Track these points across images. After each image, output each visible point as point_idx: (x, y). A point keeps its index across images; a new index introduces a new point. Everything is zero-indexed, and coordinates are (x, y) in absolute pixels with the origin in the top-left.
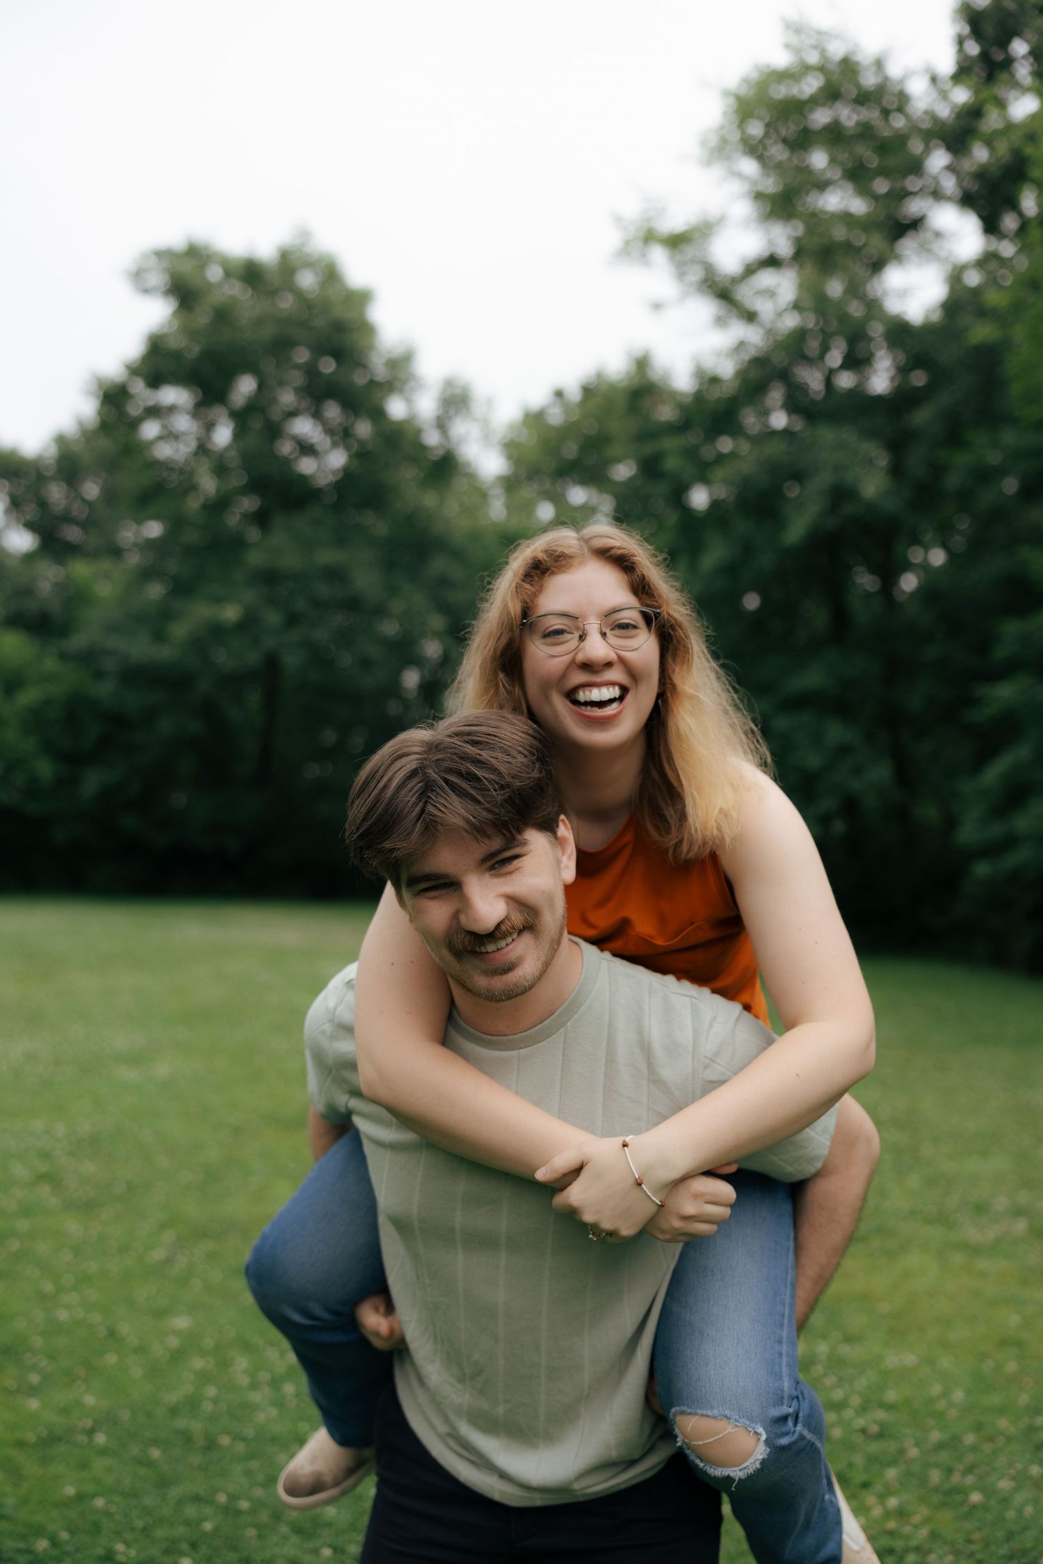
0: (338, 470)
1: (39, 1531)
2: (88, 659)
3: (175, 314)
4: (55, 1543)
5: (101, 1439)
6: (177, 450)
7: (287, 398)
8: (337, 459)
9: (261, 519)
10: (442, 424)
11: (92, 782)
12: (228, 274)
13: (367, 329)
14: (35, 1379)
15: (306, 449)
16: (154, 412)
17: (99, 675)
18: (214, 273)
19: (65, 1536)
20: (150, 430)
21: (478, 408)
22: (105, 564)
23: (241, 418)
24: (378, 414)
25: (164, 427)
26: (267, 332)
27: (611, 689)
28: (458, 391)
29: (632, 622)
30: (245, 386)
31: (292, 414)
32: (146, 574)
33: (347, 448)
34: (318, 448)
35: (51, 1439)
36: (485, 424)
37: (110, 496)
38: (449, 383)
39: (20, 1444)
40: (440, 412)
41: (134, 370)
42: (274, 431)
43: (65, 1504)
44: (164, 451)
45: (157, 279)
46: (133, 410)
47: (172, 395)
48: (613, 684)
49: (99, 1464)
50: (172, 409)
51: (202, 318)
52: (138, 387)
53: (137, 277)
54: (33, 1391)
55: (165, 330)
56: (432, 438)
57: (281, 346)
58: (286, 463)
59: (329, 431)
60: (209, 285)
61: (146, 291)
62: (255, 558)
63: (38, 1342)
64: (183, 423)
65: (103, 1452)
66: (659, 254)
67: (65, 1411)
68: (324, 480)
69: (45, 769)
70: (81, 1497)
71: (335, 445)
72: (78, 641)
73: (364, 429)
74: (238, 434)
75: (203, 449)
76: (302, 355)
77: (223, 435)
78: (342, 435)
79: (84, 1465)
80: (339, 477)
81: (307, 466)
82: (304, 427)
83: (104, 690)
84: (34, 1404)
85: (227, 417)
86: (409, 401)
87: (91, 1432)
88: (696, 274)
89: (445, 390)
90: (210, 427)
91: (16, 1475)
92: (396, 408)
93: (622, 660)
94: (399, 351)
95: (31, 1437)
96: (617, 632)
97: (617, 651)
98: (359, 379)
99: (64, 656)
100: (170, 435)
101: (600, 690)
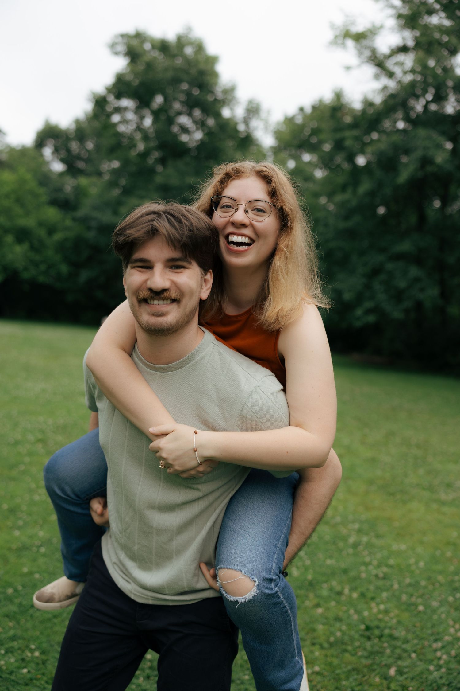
0: (198, 141)
1: (10, 585)
2: (85, 221)
3: (128, 64)
4: (16, 590)
5: (43, 550)
6: (127, 128)
7: (177, 106)
8: (198, 135)
9: (163, 161)
10: (246, 121)
11: (84, 276)
12: (153, 47)
13: (215, 75)
14: (20, 523)
15: (185, 130)
16: (118, 110)
17: (89, 228)
18: (147, 46)
19: (20, 588)
20: (116, 118)
21: (263, 115)
22: (94, 179)
23: (156, 114)
24: (218, 115)
25: (122, 117)
26: (169, 74)
27: (244, 238)
28: (254, 106)
29: (263, 209)
30: (159, 100)
31: (179, 114)
32: (113, 184)
33: (203, 131)
34: (190, 129)
35: (24, 548)
36: (266, 122)
37: (98, 147)
38: (250, 102)
39: (10, 549)
40: (246, 115)
41: (109, 90)
42: (170, 121)
43: (23, 575)
44: (122, 128)
45: (121, 48)
46: (109, 109)
47: (126, 103)
48: (246, 236)
49: (41, 560)
50: (126, 109)
51: (141, 67)
52: (111, 98)
53: (112, 46)
54: (19, 528)
55: (124, 72)
56: (241, 127)
57: (176, 81)
58: (175, 136)
59: (195, 122)
60: (145, 51)
61: (116, 53)
62: (159, 179)
63: (24, 508)
64: (130, 116)
65: (44, 555)
66: (350, 43)
67: (31, 537)
68: (192, 145)
69: (64, 269)
70: (31, 573)
71: (197, 129)
72: (81, 213)
73: (211, 122)
74: (155, 122)
75: (139, 128)
76: (185, 86)
77: (148, 122)
78: (201, 124)
79: (34, 560)
80: (198, 143)
81: (184, 138)
82: (184, 120)
83: (91, 235)
84: (17, 533)
85: (150, 114)
86: (232, 109)
87: (39, 547)
88: (367, 53)
89: (248, 105)
90: (142, 118)
91: (6, 561)
92: (226, 113)
93: (252, 225)
94: (229, 86)
95: (14, 546)
96: (255, 212)
97: (250, 220)
98: (210, 98)
99: (74, 219)
100: (125, 121)
101: (237, 238)
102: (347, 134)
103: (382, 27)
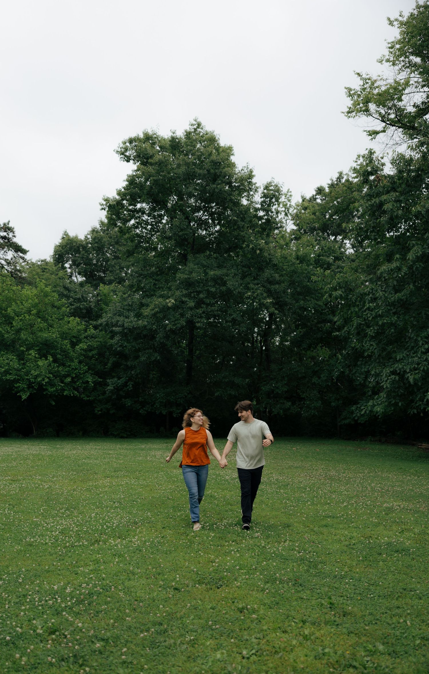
2: (106, 327)
3: (138, 168)
10: (266, 207)
17: (113, 334)
23: (171, 213)
41: (122, 194)
45: (129, 152)
53: (122, 152)
57: (189, 177)
72: (103, 320)
99: (96, 327)
102: (384, 197)
103: (407, 84)
